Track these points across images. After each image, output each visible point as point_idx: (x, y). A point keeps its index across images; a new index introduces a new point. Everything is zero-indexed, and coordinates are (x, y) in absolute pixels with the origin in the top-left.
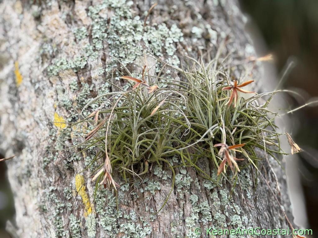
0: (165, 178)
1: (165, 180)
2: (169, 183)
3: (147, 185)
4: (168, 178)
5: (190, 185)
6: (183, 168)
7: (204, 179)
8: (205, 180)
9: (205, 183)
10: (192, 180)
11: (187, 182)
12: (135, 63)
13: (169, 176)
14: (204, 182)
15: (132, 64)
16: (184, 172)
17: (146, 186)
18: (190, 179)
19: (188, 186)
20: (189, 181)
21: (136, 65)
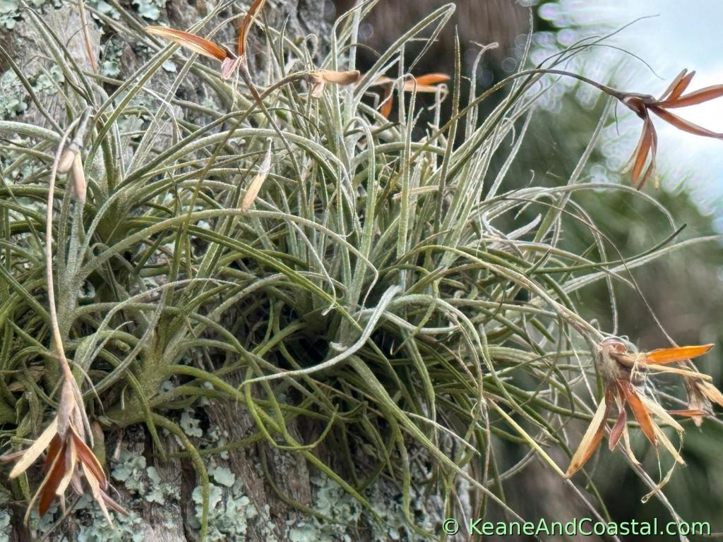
0: (156, 497)
1: (159, 505)
2: (174, 520)
3: (84, 524)
4: (170, 499)
5: (245, 532)
6: (221, 462)
7: (293, 509)
8: (293, 515)
9: (294, 526)
10: (252, 512)
11: (236, 517)
12: (22, 31)
13: (171, 491)
14: (290, 522)
15: (11, 30)
16: (225, 476)
17: (82, 528)
18: (246, 508)
19: (241, 534)
20: (242, 514)
21: (25, 38)
